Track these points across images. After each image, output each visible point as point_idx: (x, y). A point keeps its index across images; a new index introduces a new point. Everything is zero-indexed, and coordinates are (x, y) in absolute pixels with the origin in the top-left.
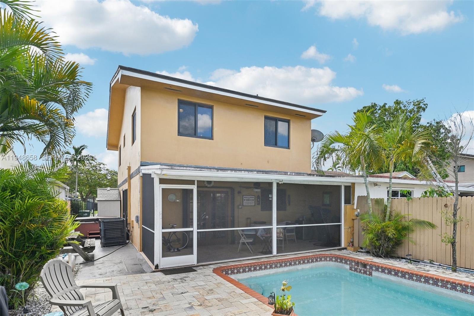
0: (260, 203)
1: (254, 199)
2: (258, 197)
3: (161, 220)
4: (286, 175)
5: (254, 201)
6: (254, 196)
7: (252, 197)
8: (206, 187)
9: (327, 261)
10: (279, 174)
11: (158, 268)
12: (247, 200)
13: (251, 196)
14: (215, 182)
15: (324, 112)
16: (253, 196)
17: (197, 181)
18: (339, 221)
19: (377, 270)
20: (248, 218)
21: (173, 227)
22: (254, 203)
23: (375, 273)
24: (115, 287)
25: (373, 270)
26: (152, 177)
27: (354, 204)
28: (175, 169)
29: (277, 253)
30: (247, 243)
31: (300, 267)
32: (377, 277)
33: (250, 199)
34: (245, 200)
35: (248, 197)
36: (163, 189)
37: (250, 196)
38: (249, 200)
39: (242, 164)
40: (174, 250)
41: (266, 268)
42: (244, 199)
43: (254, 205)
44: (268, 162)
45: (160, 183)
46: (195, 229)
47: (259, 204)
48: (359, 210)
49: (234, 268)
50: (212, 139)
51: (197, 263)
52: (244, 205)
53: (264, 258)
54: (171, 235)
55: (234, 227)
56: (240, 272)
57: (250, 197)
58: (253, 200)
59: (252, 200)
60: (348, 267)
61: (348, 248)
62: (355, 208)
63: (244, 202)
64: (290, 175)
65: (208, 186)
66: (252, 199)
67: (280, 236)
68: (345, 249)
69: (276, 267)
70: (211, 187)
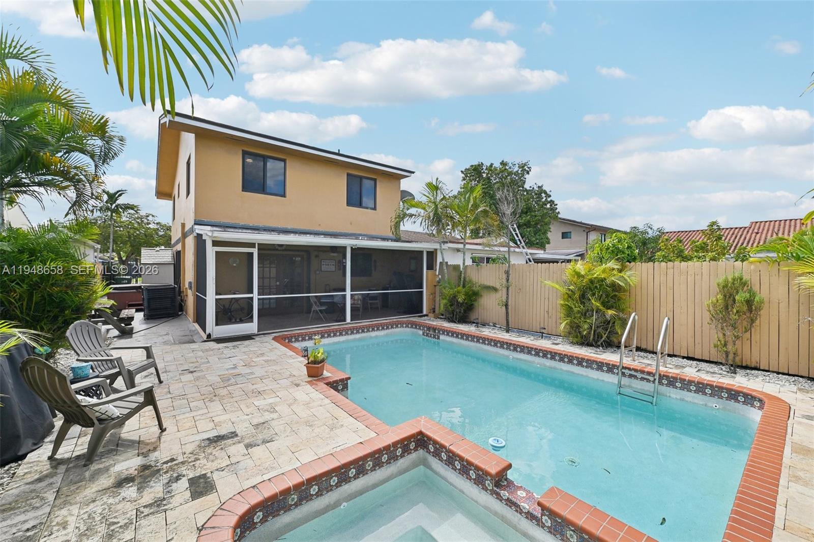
0: (342, 268)
1: (334, 263)
2: (339, 262)
3: (214, 285)
4: (357, 239)
6: (334, 261)
9: (403, 327)
10: (349, 239)
11: (210, 338)
12: (326, 265)
15: (413, 173)
17: (258, 244)
18: (421, 287)
19: (443, 333)
20: (326, 284)
21: (234, 294)
22: (334, 268)
23: (442, 337)
24: (149, 348)
25: (440, 334)
26: (203, 238)
27: (436, 270)
28: (229, 232)
29: (351, 321)
30: (320, 311)
31: (373, 334)
32: (443, 341)
33: (330, 264)
34: (323, 265)
35: (327, 261)
36: (216, 252)
38: (328, 265)
39: (320, 225)
40: (236, 320)
41: (335, 335)
42: (322, 263)
43: (334, 270)
44: (351, 224)
45: (213, 246)
46: (255, 296)
47: (339, 270)
48: (440, 276)
49: (298, 336)
50: (285, 197)
51: (258, 332)
52: (323, 270)
53: (335, 326)
55: (309, 293)
56: (305, 340)
57: (330, 262)
58: (333, 265)
60: (421, 332)
61: (430, 315)
62: (437, 274)
63: (322, 266)
64: (362, 239)
66: (333, 263)
67: (358, 303)
68: (427, 315)
69: (347, 334)
70: (283, 250)
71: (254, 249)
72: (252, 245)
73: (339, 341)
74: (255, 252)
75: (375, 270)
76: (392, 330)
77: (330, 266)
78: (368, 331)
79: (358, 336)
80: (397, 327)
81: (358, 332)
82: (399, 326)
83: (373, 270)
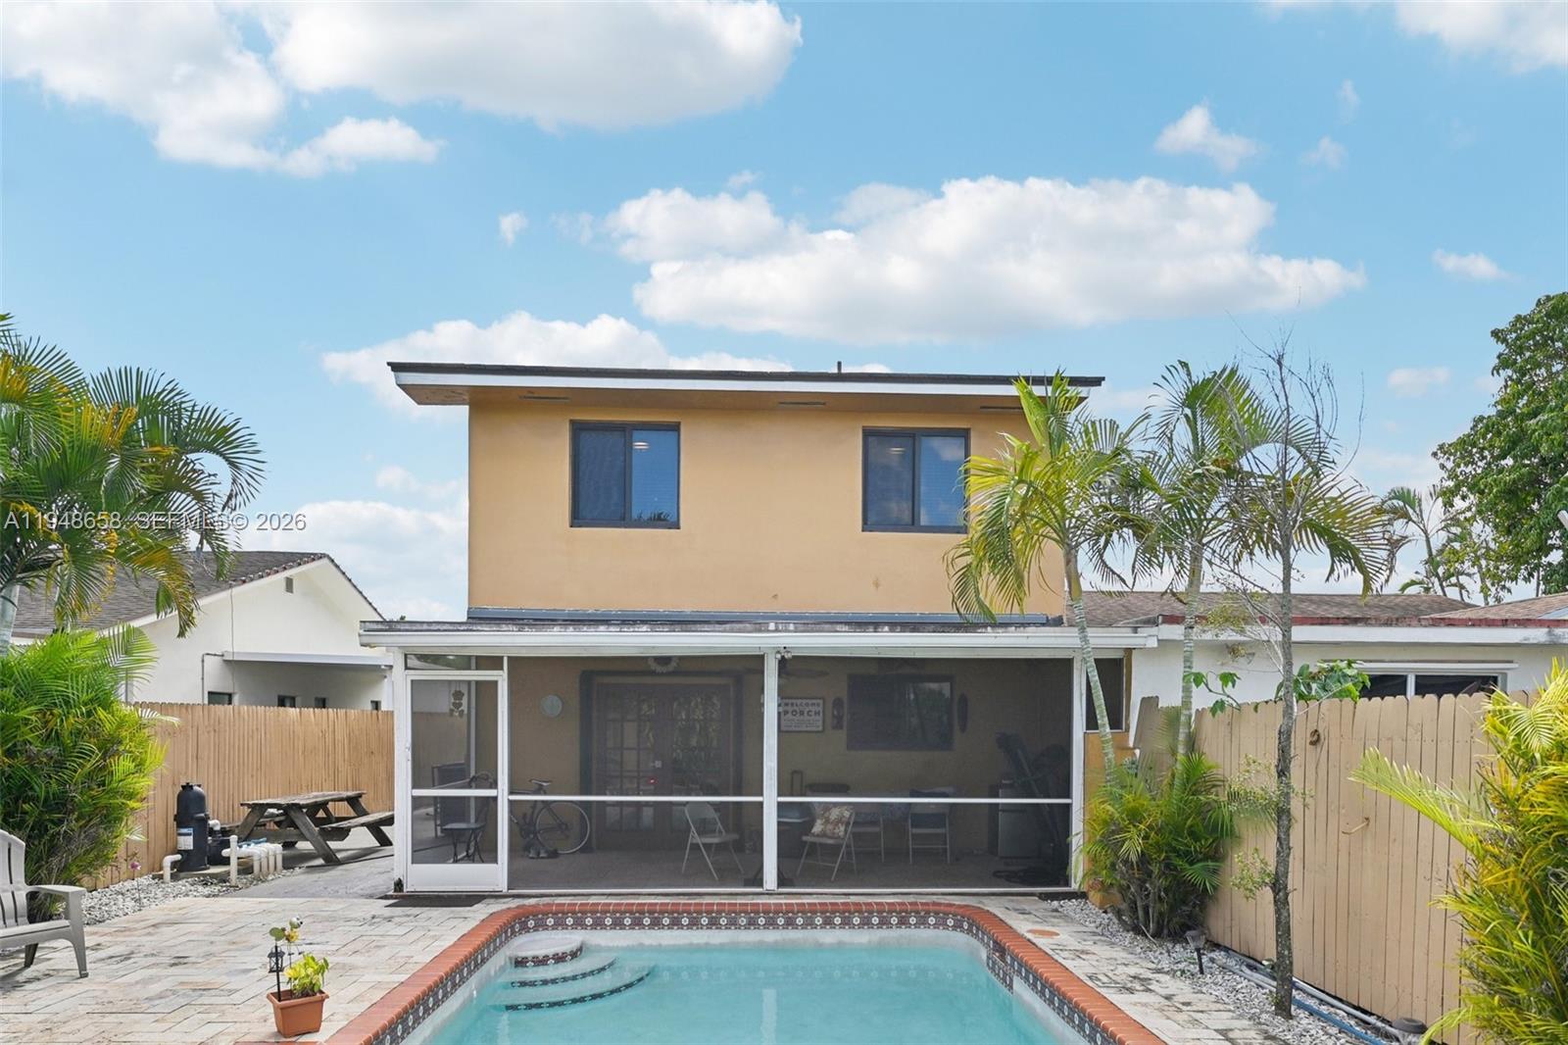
0: (845, 724)
1: (820, 709)
2: (838, 703)
3: (410, 763)
5: (820, 718)
6: (821, 702)
7: (813, 704)
8: (653, 673)
11: (401, 890)
12: (794, 713)
13: (810, 702)
14: (682, 658)
16: (818, 701)
17: (509, 657)
18: (1067, 792)
20: (795, 772)
21: (540, 790)
22: (820, 723)
27: (1127, 730)
29: (779, 886)
31: (837, 935)
33: (810, 708)
34: (786, 712)
35: (799, 702)
36: (415, 683)
37: (804, 701)
38: (802, 713)
39: (775, 596)
40: (539, 854)
42: (784, 708)
43: (820, 729)
44: (877, 585)
45: (410, 667)
46: (502, 793)
47: (838, 726)
48: (1137, 752)
50: (679, 528)
51: (509, 889)
52: (783, 727)
54: (537, 811)
57: (807, 705)
58: (818, 713)
59: (813, 713)
60: (984, 955)
61: (1091, 894)
62: (1131, 744)
63: (783, 717)
65: (659, 669)
66: (813, 709)
67: (834, 833)
68: (1082, 895)
69: (733, 924)
70: (674, 673)
71: (500, 672)
72: (494, 662)
73: (707, 944)
74: (501, 678)
75: (963, 729)
76: (904, 931)
77: (806, 717)
78: (809, 924)
79: (771, 936)
80: (922, 922)
81: (771, 924)
82: (932, 920)
83: (957, 728)
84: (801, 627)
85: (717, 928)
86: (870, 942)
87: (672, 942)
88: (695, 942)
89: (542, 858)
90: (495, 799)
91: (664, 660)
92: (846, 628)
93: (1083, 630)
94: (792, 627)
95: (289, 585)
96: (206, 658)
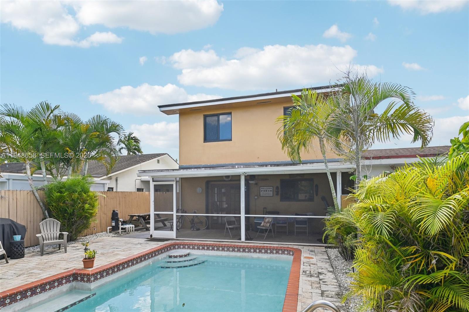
0: (279, 194)
1: (272, 190)
2: (277, 188)
3: (154, 205)
5: (272, 192)
6: (272, 187)
7: (270, 188)
8: (225, 181)
11: (152, 237)
12: (264, 191)
13: (269, 188)
14: (232, 176)
16: (271, 187)
20: (264, 208)
21: (195, 213)
22: (272, 194)
29: (246, 240)
33: (268, 190)
34: (262, 191)
35: (265, 188)
37: (267, 188)
38: (266, 191)
39: (258, 158)
40: (194, 229)
42: (261, 190)
43: (272, 195)
47: (277, 194)
49: (188, 245)
50: (231, 141)
51: (176, 238)
52: (261, 195)
54: (194, 218)
57: (268, 188)
58: (271, 191)
59: (270, 191)
63: (261, 192)
65: (226, 179)
67: (266, 226)
69: (228, 250)
70: (231, 180)
71: (174, 182)
73: (221, 255)
75: (317, 195)
76: (277, 255)
77: (268, 192)
78: (249, 251)
79: (239, 254)
80: (283, 253)
81: (239, 251)
82: (286, 252)
83: (315, 195)
84: (245, 167)
85: (224, 251)
86: (267, 258)
87: (212, 254)
88: (218, 254)
89: (195, 230)
90: (173, 214)
91: (228, 177)
92: (258, 166)
93: (326, 163)
94: (242, 167)
95: (158, 161)
96: (136, 180)
